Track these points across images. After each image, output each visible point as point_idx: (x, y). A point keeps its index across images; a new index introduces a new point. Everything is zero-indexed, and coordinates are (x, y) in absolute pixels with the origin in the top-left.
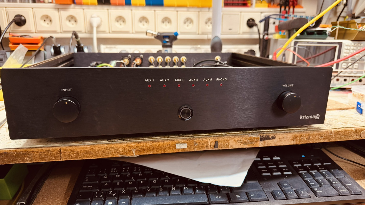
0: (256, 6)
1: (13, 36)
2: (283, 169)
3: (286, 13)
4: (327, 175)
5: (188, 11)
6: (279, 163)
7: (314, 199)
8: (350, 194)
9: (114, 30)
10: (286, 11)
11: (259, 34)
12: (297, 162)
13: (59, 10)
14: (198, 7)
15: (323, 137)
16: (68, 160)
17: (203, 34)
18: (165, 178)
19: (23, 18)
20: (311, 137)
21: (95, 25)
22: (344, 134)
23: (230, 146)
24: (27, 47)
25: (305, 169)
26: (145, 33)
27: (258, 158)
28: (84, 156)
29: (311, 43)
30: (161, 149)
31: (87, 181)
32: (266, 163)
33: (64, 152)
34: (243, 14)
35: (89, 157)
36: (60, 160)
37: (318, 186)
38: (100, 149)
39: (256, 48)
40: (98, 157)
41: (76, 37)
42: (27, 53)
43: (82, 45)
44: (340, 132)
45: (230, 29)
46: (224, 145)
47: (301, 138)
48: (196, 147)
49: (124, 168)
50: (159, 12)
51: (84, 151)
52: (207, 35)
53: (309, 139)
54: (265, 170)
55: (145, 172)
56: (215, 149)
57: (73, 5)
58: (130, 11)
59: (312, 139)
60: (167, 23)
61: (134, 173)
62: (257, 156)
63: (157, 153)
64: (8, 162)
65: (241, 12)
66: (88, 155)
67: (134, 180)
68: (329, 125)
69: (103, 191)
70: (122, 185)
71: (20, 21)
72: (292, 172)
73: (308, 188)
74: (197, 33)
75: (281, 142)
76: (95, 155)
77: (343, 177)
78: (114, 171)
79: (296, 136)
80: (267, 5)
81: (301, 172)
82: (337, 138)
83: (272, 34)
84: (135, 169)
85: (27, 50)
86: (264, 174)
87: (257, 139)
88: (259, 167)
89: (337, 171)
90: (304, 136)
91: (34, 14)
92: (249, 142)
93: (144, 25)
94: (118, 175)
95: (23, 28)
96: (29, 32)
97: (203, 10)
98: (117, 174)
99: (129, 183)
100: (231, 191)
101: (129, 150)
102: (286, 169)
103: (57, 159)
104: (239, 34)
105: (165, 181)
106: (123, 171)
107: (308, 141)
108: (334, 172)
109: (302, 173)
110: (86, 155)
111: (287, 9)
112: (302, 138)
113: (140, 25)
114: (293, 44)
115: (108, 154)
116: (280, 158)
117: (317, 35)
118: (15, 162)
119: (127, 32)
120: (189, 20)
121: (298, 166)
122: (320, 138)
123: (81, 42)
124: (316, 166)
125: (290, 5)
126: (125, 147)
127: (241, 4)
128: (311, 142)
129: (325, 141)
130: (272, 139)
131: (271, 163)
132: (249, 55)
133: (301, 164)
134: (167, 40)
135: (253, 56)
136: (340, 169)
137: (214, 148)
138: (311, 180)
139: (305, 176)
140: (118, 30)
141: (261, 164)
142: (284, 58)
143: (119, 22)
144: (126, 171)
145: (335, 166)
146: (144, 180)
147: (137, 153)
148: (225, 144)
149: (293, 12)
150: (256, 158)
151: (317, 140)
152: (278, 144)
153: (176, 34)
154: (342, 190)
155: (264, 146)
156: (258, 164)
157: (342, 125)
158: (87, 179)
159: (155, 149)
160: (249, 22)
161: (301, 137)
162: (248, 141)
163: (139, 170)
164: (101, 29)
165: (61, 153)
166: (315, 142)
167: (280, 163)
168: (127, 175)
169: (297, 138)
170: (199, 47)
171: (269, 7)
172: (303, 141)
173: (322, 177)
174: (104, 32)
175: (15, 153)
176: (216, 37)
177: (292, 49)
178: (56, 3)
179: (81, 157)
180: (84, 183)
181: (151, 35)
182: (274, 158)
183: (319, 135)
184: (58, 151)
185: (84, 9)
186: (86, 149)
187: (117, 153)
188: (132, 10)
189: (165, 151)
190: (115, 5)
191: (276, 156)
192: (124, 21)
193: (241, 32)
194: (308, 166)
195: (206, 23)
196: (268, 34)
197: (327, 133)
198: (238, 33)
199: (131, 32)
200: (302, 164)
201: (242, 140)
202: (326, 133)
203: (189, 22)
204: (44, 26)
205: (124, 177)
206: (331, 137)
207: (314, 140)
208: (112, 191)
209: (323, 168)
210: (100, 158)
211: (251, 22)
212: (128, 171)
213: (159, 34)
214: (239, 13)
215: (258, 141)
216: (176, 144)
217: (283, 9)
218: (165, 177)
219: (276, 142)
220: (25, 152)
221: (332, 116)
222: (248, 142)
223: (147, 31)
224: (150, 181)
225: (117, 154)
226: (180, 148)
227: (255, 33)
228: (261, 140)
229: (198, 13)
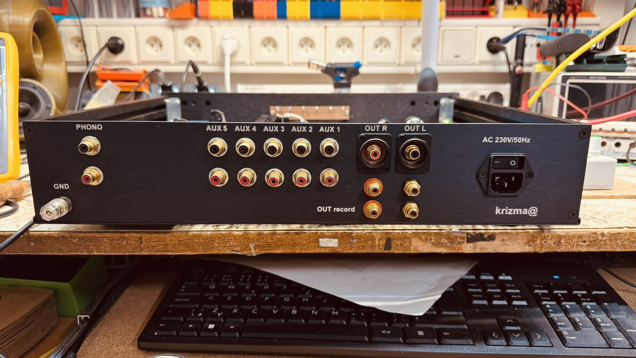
0: (504, 16)
1: (104, 69)
2: (513, 296)
3: (560, 25)
4: (593, 311)
5: (382, 26)
6: (506, 285)
7: (559, 350)
8: (630, 347)
9: (258, 59)
10: (561, 23)
11: (509, 64)
12: (542, 286)
13: (175, 28)
14: (400, 19)
15: (588, 242)
16: (152, 253)
17: (407, 64)
18: (305, 296)
19: (120, 42)
20: (563, 241)
21: (228, 52)
22: (629, 239)
23: (412, 247)
24: (120, 86)
25: (555, 298)
26: (307, 65)
27: (472, 274)
28: (176, 249)
29: (595, 78)
30: (295, 246)
31: (183, 292)
32: (484, 285)
33: (146, 241)
34: (479, 29)
35: (183, 251)
36: (140, 254)
37: (571, 328)
38: (201, 239)
39: (505, 89)
40: (197, 252)
41: (196, 70)
42: (118, 95)
43: (205, 84)
44: (620, 236)
45: (457, 56)
46: (402, 245)
47: (543, 242)
48: (354, 245)
49: (243, 276)
50: (333, 30)
51: (177, 241)
52: (415, 66)
53: (559, 243)
54: (478, 296)
55: (275, 284)
56: (386, 251)
57: (195, 21)
58: (285, 29)
59: (566, 244)
60: (346, 48)
61: (257, 284)
62: (469, 272)
63: (289, 251)
64: (67, 251)
65: (476, 27)
66: (182, 248)
67: (255, 295)
68: (600, 222)
69: (205, 308)
70: (235, 301)
71: (115, 47)
72: (527, 302)
73: (553, 330)
74: (397, 63)
75: (505, 247)
76: (193, 249)
77: (623, 316)
78: (227, 280)
79: (535, 238)
80: (526, 12)
81: (544, 303)
82: (615, 246)
83: (531, 65)
84: (259, 278)
85: (119, 90)
86: (475, 302)
87: (461, 238)
88: (470, 290)
89: (615, 305)
90: (550, 237)
91: (137, 34)
92: (446, 243)
93: (307, 51)
94: (232, 286)
95: (120, 57)
96: (128, 63)
97: (409, 23)
98: (231, 283)
99: (247, 299)
100: (411, 325)
101: (245, 243)
102: (518, 296)
103: (136, 252)
104: (473, 64)
105: (304, 299)
106: (242, 280)
107: (557, 247)
108: (607, 307)
109: (547, 305)
110: (180, 248)
111: (562, 19)
112: (546, 242)
113: (302, 51)
114: (559, 80)
115: (212, 248)
116: (512, 277)
117: (606, 64)
118: (76, 253)
119: (279, 64)
120: (383, 42)
121: (542, 293)
122: (580, 243)
123: (203, 79)
124: (576, 294)
125: (567, 12)
126: (238, 238)
127: (478, 13)
128: (562, 249)
129: (592, 249)
130: (489, 240)
131: (492, 285)
132: (492, 103)
133: (548, 290)
134: (342, 75)
135: (499, 106)
136: (622, 302)
137: (385, 249)
138: (561, 317)
139: (550, 310)
140: (265, 60)
141: (473, 285)
142: (539, 104)
143: (267, 47)
144: (245, 280)
145: (615, 298)
146: (270, 295)
147: (257, 249)
148: (405, 245)
149: (574, 25)
150: (468, 274)
151: (575, 247)
152: (501, 250)
153: (358, 65)
154: (615, 339)
155: (474, 252)
156: (469, 284)
157: (626, 223)
158: (183, 289)
159: (285, 245)
160: (491, 44)
161: (544, 240)
162: (446, 241)
163: (266, 280)
164: (239, 58)
165: (141, 242)
166: (571, 250)
167: (509, 285)
168: (246, 286)
169: (536, 241)
170: (400, 88)
171: (529, 16)
172: (546, 248)
173: (583, 315)
174: (243, 64)
175: (76, 239)
176: (426, 69)
177: (558, 89)
178: (171, 18)
179: (171, 251)
180: (178, 294)
181: (316, 67)
182: (501, 278)
183: (579, 237)
184: (137, 239)
185: (212, 27)
186: (180, 239)
187: (226, 248)
188: (288, 27)
189: (301, 250)
190: (261, 18)
191: (504, 273)
192: (275, 46)
193: (477, 61)
194: (561, 294)
195: (414, 46)
196: (522, 65)
197: (595, 236)
198: (472, 62)
199: (286, 63)
200: (551, 290)
201: (434, 239)
202: (592, 234)
203: (384, 44)
204: (151, 52)
205: (241, 290)
206: (602, 243)
207: (569, 247)
208: (217, 309)
209: (589, 299)
210: (201, 253)
211: (495, 43)
212: (248, 280)
213: (329, 66)
214: (474, 28)
215: (463, 242)
216: (320, 240)
217: (554, 19)
218: (305, 294)
219: (496, 246)
220: (91, 237)
221: (614, 207)
222: (444, 243)
223: (311, 62)
224: (280, 299)
225: (227, 250)
226: (327, 246)
227: (501, 63)
228: (468, 241)
229: (399, 29)
